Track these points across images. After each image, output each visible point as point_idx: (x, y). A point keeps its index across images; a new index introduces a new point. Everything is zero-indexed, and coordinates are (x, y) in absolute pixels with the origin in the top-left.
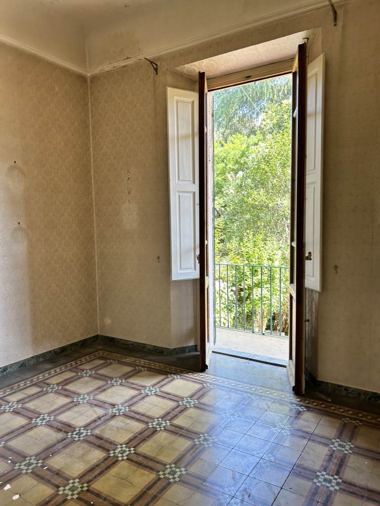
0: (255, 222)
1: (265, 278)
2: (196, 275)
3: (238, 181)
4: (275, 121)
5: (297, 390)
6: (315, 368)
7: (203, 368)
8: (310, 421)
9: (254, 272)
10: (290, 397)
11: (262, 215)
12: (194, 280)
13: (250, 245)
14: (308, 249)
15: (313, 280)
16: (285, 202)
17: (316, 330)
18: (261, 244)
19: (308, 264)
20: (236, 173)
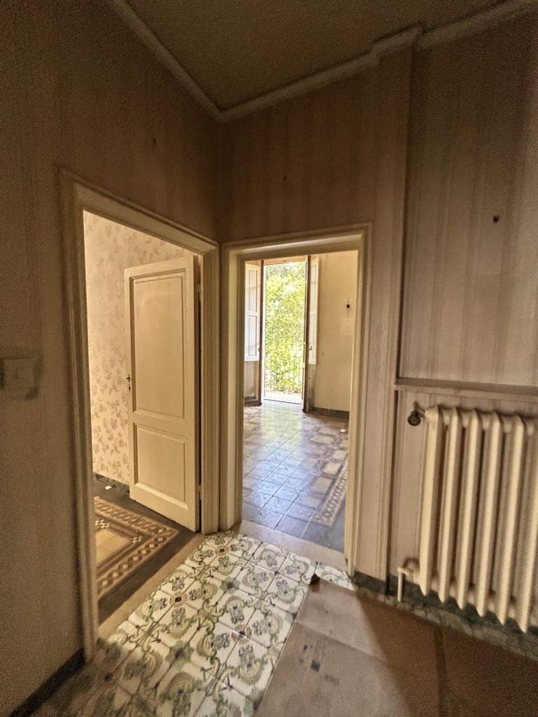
0: (286, 334)
1: (292, 367)
2: (257, 359)
3: (277, 308)
4: (300, 269)
5: (304, 410)
6: (313, 402)
7: (260, 404)
8: (309, 419)
9: (285, 364)
10: (302, 413)
11: (290, 329)
12: (255, 362)
13: (283, 347)
14: (310, 345)
15: (312, 361)
16: (302, 322)
17: (314, 384)
18: (289, 347)
19: (310, 352)
20: (274, 302)
